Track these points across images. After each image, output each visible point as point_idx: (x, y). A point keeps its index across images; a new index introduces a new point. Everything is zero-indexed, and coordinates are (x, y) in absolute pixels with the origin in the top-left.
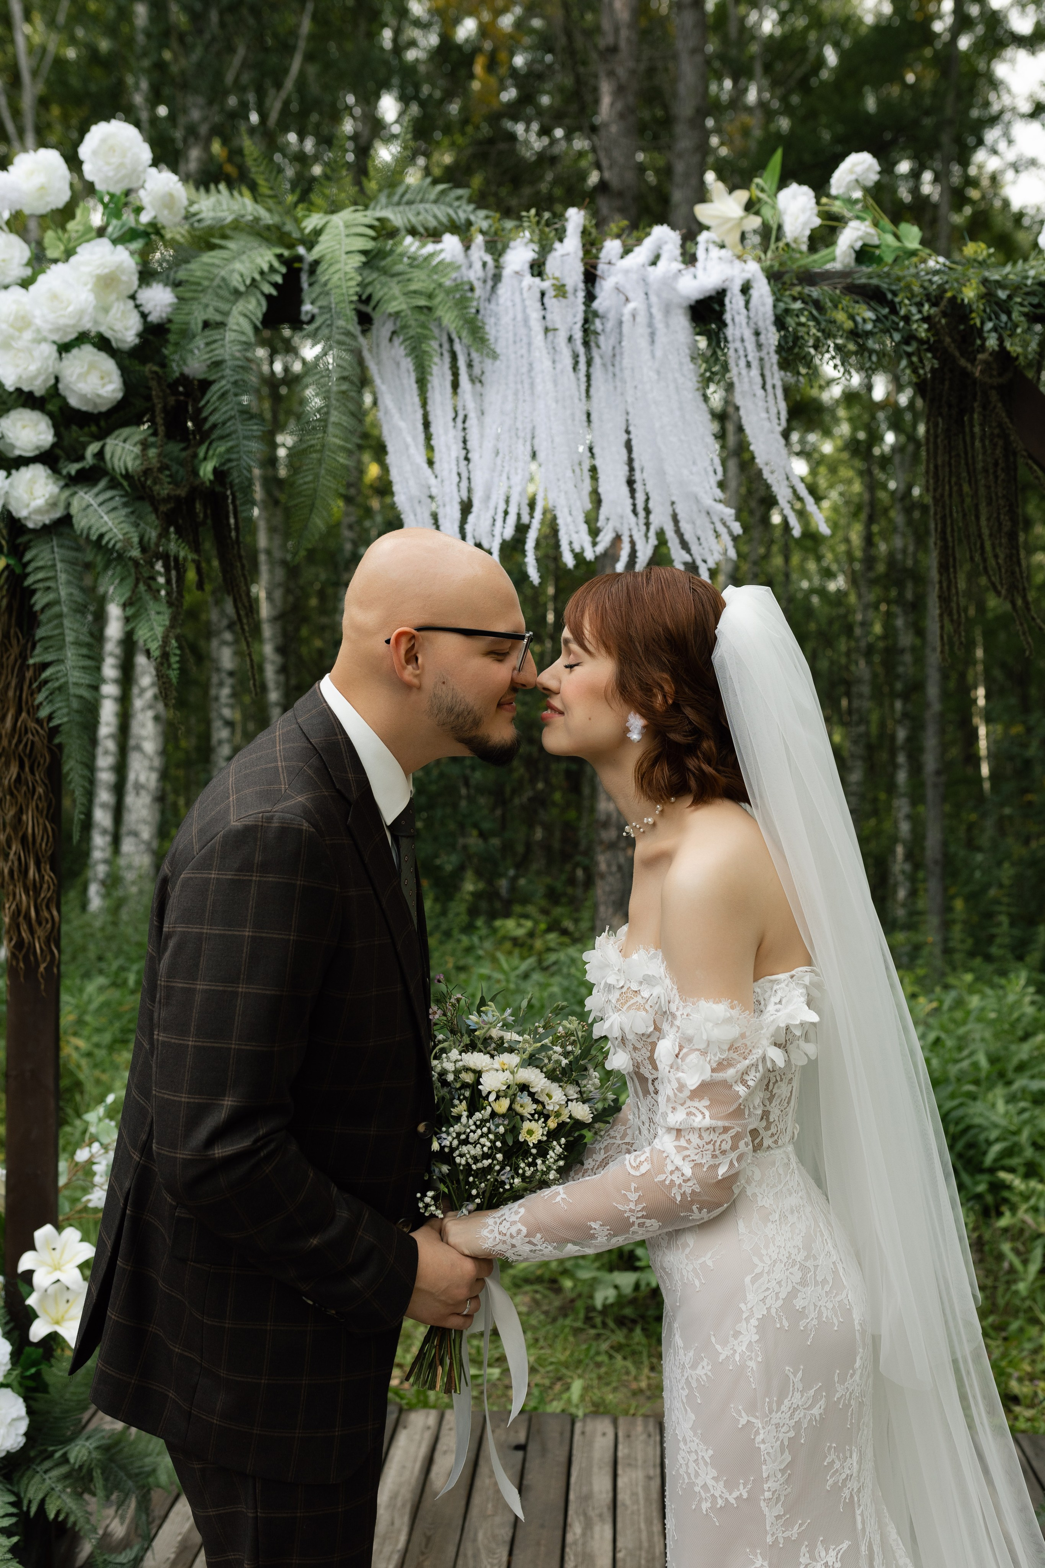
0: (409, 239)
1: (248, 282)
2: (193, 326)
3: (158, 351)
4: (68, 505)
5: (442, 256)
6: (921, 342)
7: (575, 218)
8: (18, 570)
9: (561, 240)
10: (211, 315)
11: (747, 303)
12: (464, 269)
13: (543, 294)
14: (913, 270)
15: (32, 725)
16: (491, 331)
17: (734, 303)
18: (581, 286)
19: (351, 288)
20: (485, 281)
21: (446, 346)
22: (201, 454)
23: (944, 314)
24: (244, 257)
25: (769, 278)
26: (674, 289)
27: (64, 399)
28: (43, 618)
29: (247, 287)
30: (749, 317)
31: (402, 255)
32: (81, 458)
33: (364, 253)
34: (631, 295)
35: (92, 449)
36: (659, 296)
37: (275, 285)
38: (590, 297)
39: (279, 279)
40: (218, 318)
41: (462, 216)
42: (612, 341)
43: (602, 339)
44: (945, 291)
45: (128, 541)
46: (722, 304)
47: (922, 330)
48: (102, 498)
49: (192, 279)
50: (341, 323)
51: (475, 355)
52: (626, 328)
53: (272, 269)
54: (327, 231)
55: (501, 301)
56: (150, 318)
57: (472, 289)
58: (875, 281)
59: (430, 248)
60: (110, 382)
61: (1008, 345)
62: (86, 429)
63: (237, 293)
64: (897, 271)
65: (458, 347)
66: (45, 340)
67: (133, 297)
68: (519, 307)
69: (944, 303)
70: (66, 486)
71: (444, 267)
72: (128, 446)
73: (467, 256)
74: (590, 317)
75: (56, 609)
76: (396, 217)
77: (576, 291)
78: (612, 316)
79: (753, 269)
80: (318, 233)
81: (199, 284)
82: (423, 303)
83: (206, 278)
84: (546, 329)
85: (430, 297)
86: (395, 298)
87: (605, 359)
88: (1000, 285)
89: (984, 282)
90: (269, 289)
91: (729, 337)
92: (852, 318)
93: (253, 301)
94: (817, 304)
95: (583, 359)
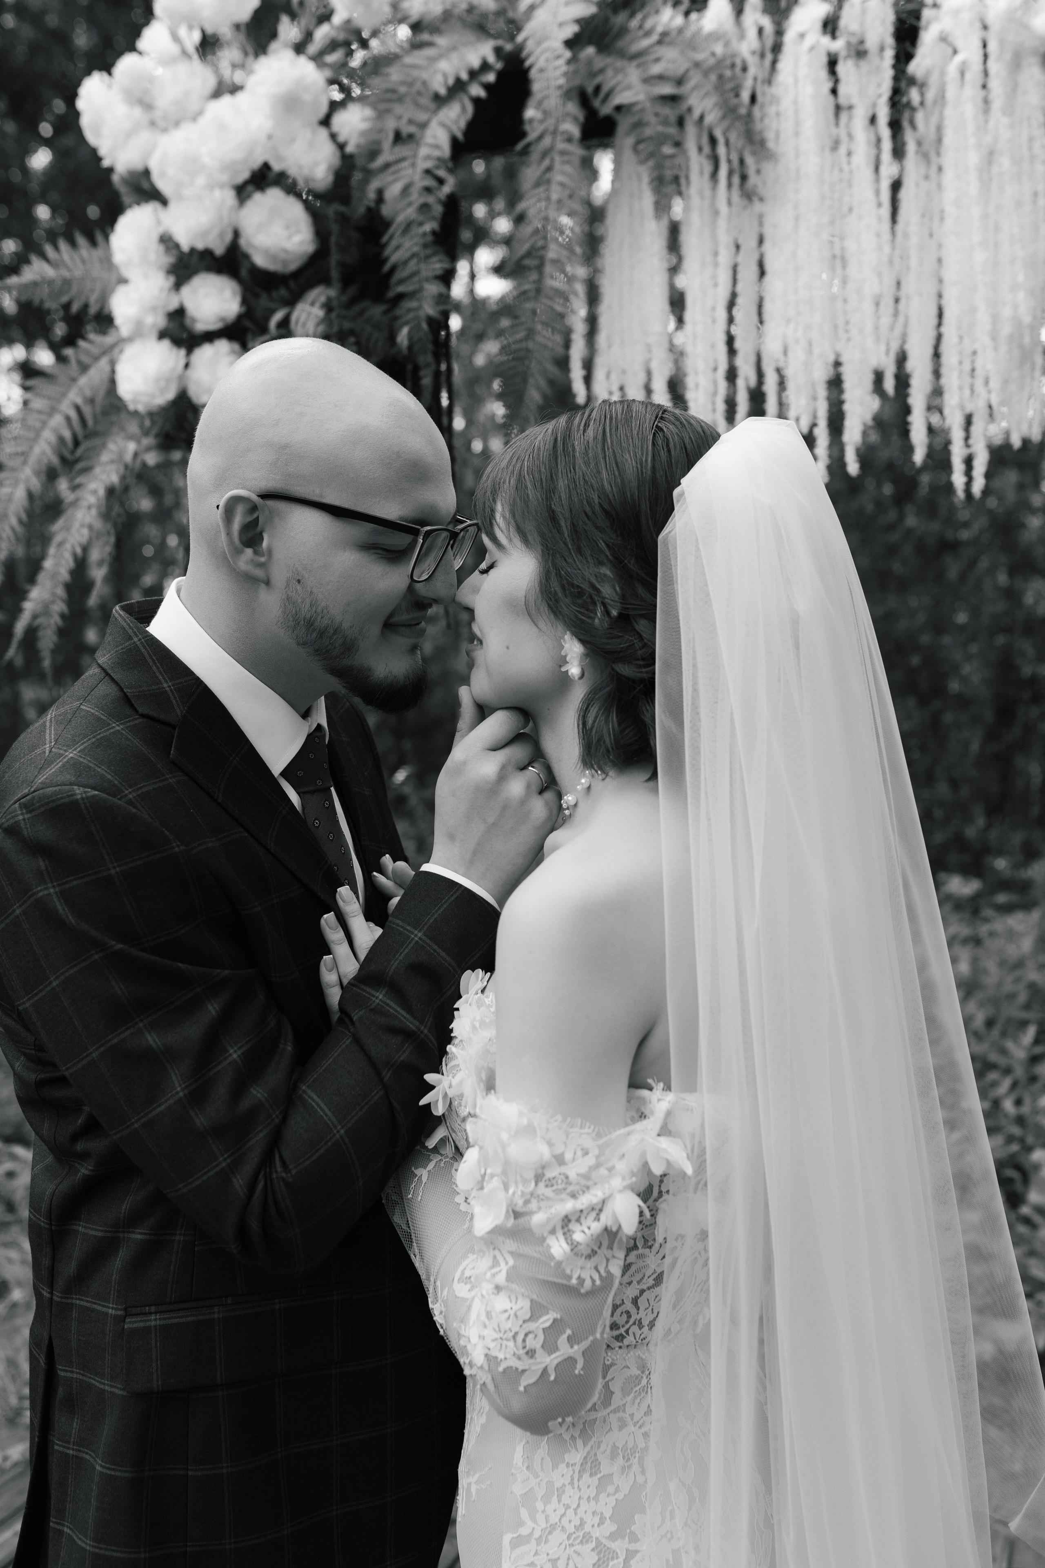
1: (453, 83)
2: (383, 143)
3: (350, 186)
5: (705, 28)
10: (405, 127)
12: (733, 41)
13: (833, 58)
18: (890, 41)
20: (762, 56)
24: (452, 54)
26: (1026, 27)
27: (247, 257)
29: (452, 90)
32: (265, 328)
34: (960, 44)
35: (275, 316)
36: (1003, 40)
38: (905, 57)
39: (493, 78)
40: (412, 129)
42: (934, 120)
43: (920, 117)
51: (743, 156)
52: (950, 94)
55: (782, 79)
56: (347, 149)
57: (744, 67)
60: (298, 232)
62: (275, 294)
63: (438, 99)
65: (722, 150)
66: (220, 181)
67: (326, 122)
72: (314, 310)
73: (739, 22)
74: (901, 84)
77: (882, 49)
78: (933, 78)
81: (398, 92)
82: (667, 89)
83: (403, 83)
84: (838, 108)
85: (680, 82)
86: (628, 87)
87: (925, 147)
90: (478, 92)
93: (458, 108)
95: (887, 146)
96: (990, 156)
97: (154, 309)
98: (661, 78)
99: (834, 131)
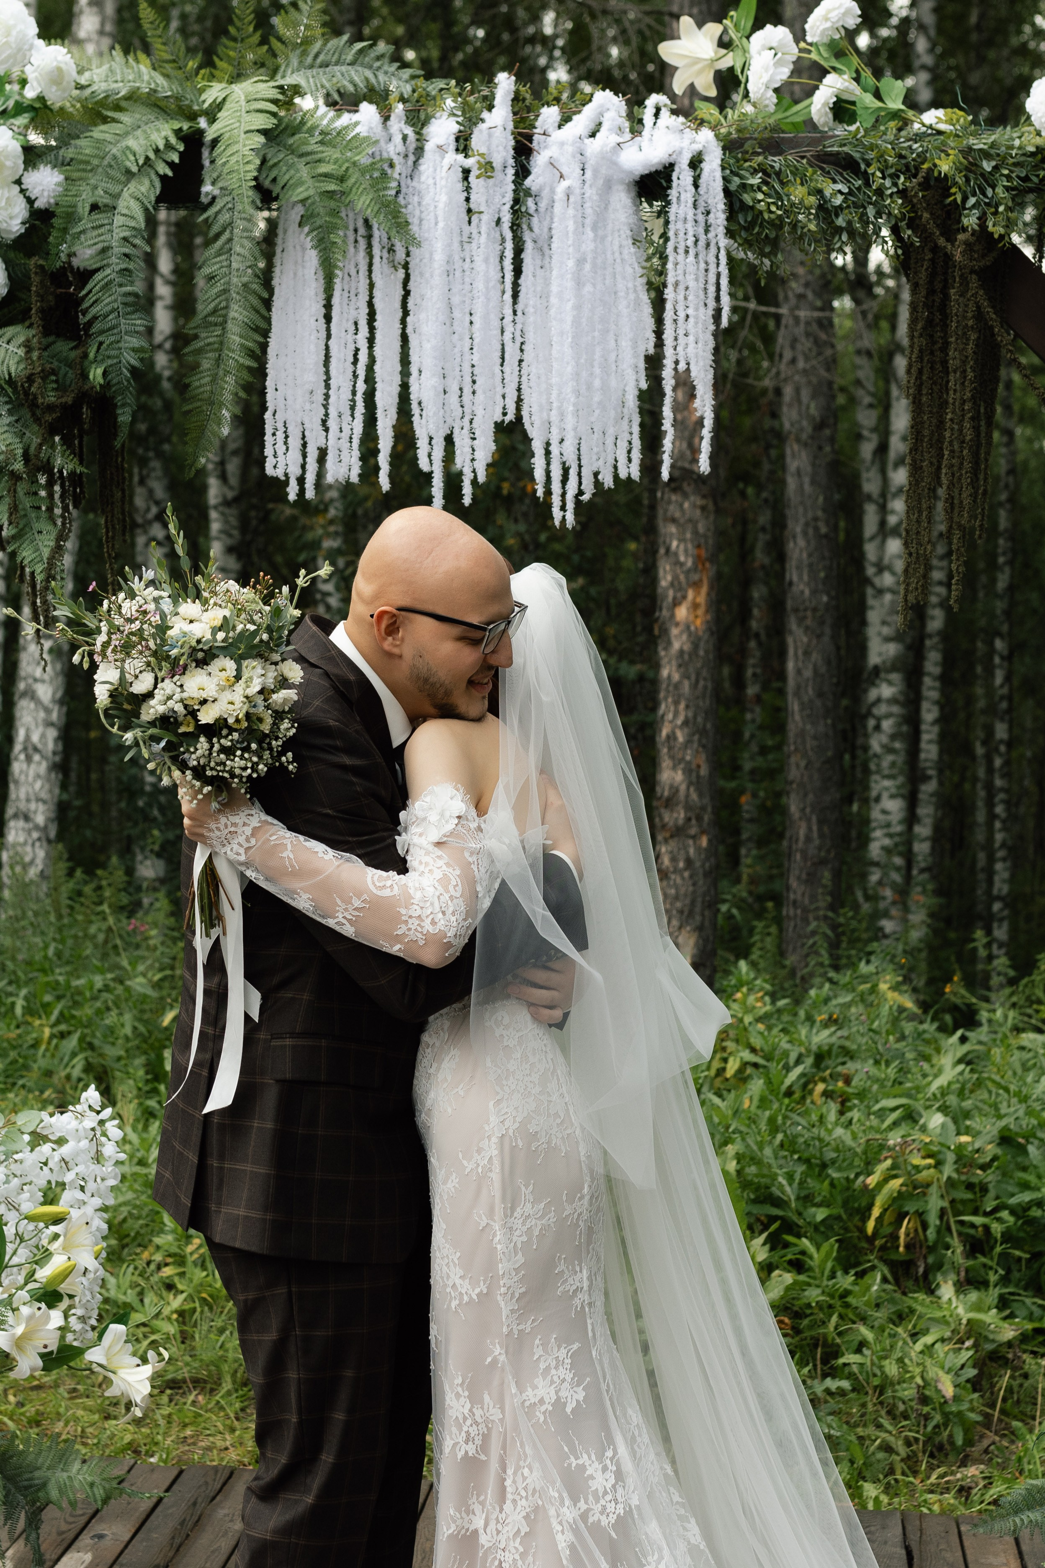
0: (322, 109)
1: (141, 162)
2: (80, 210)
3: (43, 239)
5: (358, 130)
7: (505, 83)
9: (490, 108)
10: (100, 197)
11: (697, 180)
12: (382, 143)
13: (466, 172)
16: (412, 213)
17: (683, 178)
18: (511, 162)
21: (362, 231)
22: (92, 355)
23: (923, 187)
24: (139, 132)
25: (724, 148)
26: (615, 164)
29: (140, 168)
30: (697, 194)
31: (312, 131)
33: (266, 131)
34: (565, 170)
36: (596, 172)
37: (171, 165)
39: (176, 158)
40: (107, 200)
41: (382, 80)
42: (546, 224)
43: (535, 221)
44: (925, 161)
46: (669, 180)
49: (80, 157)
51: (394, 239)
52: (558, 208)
53: (169, 146)
54: (228, 103)
55: (423, 178)
56: (37, 205)
57: (392, 166)
58: (848, 149)
59: (346, 119)
63: (128, 173)
64: (873, 138)
65: (375, 233)
67: (18, 182)
68: (438, 185)
69: (922, 174)
71: (358, 142)
72: (11, 347)
73: (386, 128)
74: (520, 195)
76: (309, 83)
77: (505, 168)
78: (545, 193)
79: (706, 139)
80: (219, 106)
81: (87, 163)
82: (332, 187)
83: (95, 156)
84: (469, 211)
85: (342, 179)
86: (300, 183)
87: (540, 243)
88: (986, 155)
89: (968, 151)
90: (164, 169)
91: (672, 217)
92: (820, 192)
93: (147, 182)
94: (778, 174)
95: (509, 245)
98: (326, 175)
99: (466, 229)
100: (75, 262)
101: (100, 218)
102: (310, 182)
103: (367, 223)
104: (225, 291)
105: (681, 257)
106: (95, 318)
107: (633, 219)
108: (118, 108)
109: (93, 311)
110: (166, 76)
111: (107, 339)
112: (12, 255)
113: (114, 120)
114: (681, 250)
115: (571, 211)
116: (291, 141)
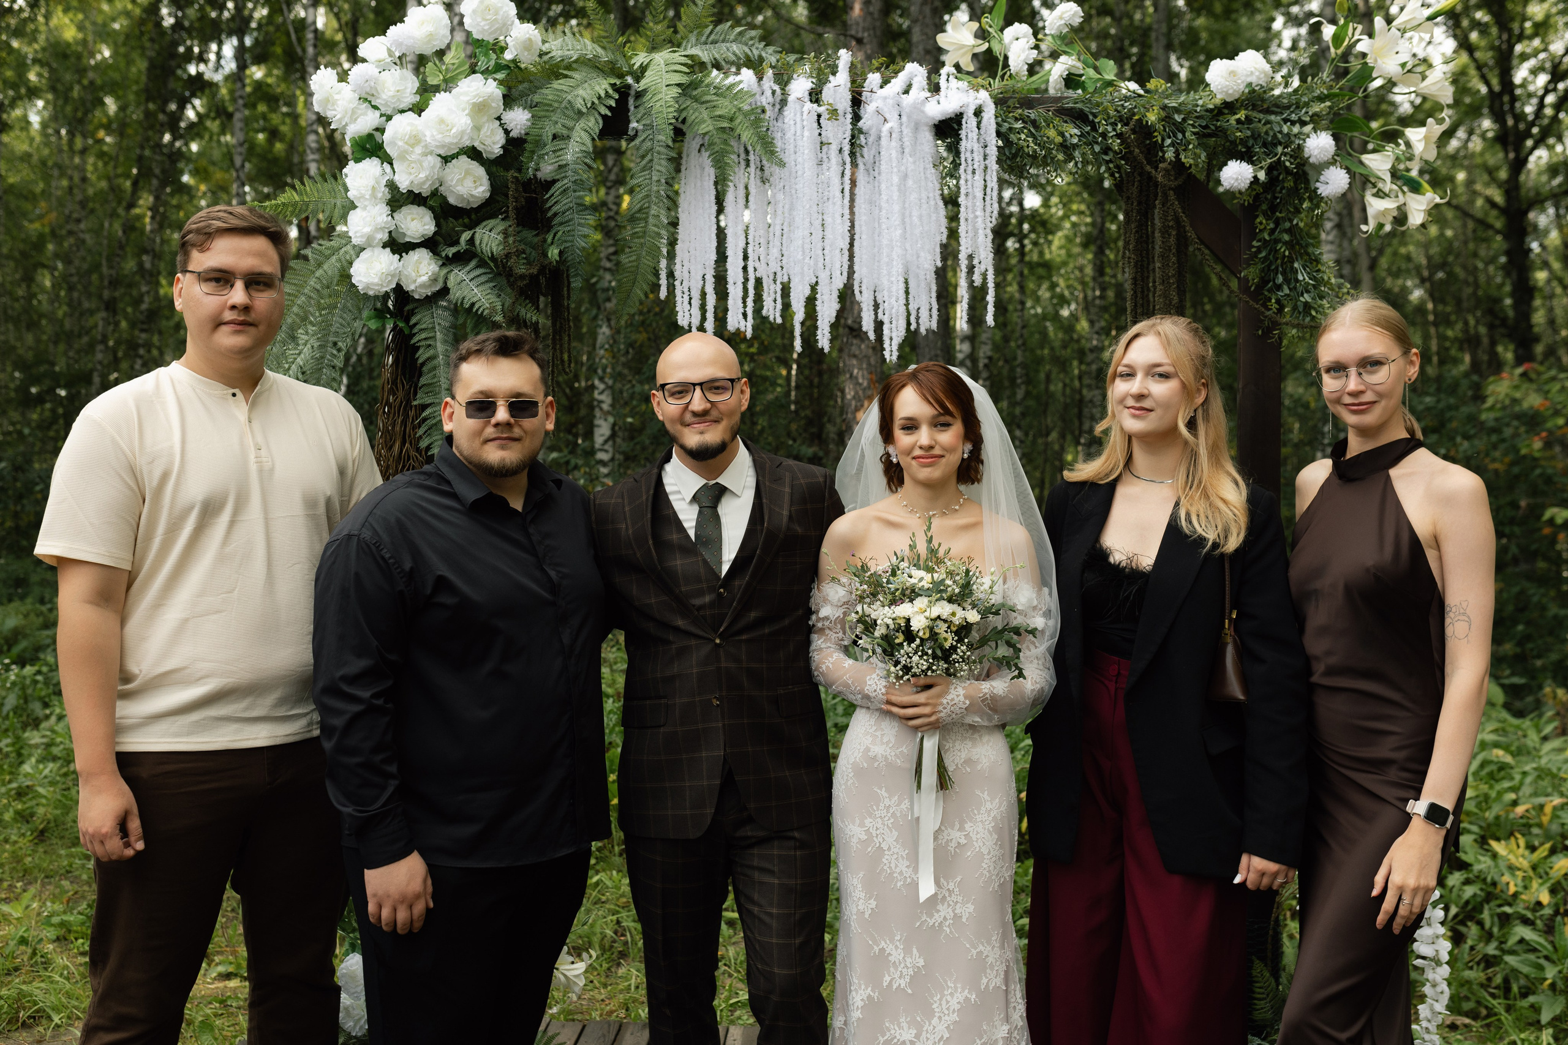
0: (715, 72)
1: (589, 104)
2: (545, 138)
3: (517, 159)
4: (446, 279)
5: (741, 86)
6: (1115, 152)
7: (844, 57)
8: (407, 331)
9: (834, 73)
10: (559, 129)
11: (979, 124)
12: (757, 96)
13: (819, 116)
14: (1109, 97)
15: (413, 453)
16: (779, 144)
17: (969, 122)
18: (850, 110)
19: (671, 112)
20: (774, 105)
21: (743, 156)
22: (549, 240)
23: (1134, 131)
24: (586, 85)
25: (996, 104)
27: (445, 198)
28: (425, 369)
29: (588, 109)
30: (979, 134)
31: (708, 86)
32: (456, 242)
33: (679, 85)
34: (887, 116)
35: (466, 236)
36: (909, 117)
37: (610, 108)
38: (857, 118)
39: (613, 103)
40: (565, 132)
41: (756, 53)
42: (873, 152)
43: (865, 150)
44: (1134, 114)
45: (493, 309)
46: (960, 124)
47: (1116, 145)
48: (472, 275)
49: (543, 101)
50: (662, 137)
51: (765, 162)
52: (884, 142)
53: (607, 95)
54: (651, 68)
55: (787, 121)
56: (513, 134)
57: (764, 111)
58: (1079, 106)
59: (731, 79)
60: (481, 184)
61: (1182, 157)
62: (461, 221)
63: (580, 113)
64: (1097, 99)
65: (752, 157)
66: (431, 153)
67: (499, 118)
68: (799, 125)
69: (1132, 123)
70: (443, 265)
71: (742, 95)
72: (492, 234)
73: (759, 85)
74: (856, 134)
75: (435, 362)
76: (704, 54)
77: (845, 113)
78: (873, 132)
79: (984, 97)
80: (644, 69)
81: (550, 105)
82: (726, 125)
83: (555, 101)
84: (822, 143)
85: (731, 120)
86: (704, 121)
87: (868, 166)
88: (1177, 110)
89: (1164, 108)
90: (604, 111)
91: (962, 149)
92: (1062, 134)
93: (593, 120)
94: (1034, 123)
95: (848, 166)
96: (905, 177)
97: (382, 229)
98: (720, 116)
99: (819, 155)
100: (539, 175)
101: (560, 144)
102: (709, 121)
103: (747, 152)
104: (647, 196)
105: (970, 177)
106: (555, 214)
107: (933, 150)
108: (569, 67)
109: (555, 209)
110: (604, 48)
111: (562, 229)
112: (494, 169)
113: (566, 76)
114: (970, 171)
115: (893, 144)
116: (695, 93)
